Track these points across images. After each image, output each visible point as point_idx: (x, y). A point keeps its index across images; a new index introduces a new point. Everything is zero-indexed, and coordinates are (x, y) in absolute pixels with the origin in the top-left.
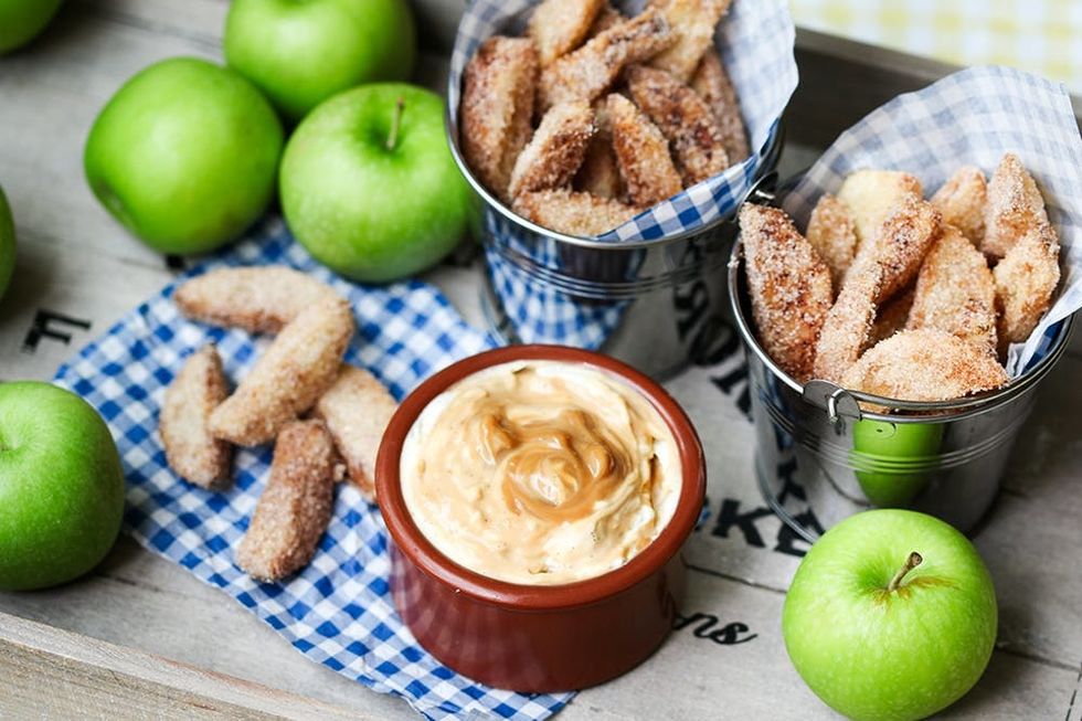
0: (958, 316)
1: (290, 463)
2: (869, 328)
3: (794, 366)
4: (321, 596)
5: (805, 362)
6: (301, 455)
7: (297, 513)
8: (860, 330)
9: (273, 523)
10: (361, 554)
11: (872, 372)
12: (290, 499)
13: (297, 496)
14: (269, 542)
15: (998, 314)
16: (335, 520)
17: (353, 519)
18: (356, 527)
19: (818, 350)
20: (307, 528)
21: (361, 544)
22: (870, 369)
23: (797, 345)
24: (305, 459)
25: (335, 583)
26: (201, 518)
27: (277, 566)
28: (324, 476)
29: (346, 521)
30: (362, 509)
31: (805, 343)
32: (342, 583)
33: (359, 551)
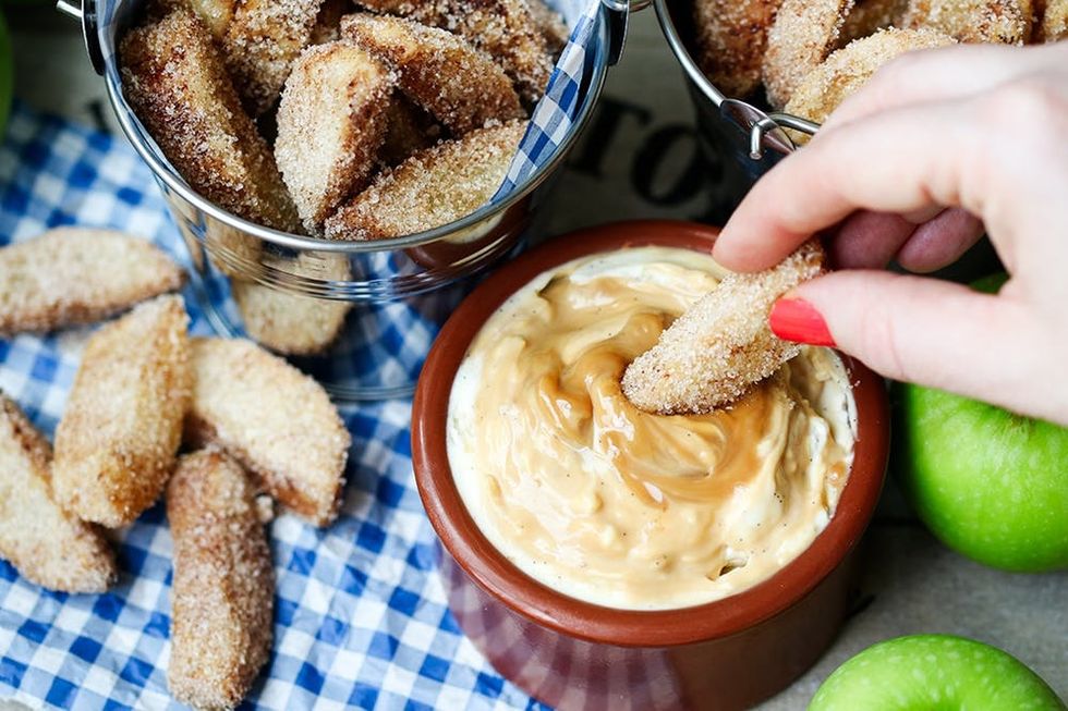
0: (974, 16)
1: (198, 525)
2: (843, 21)
3: (735, 56)
4: (312, 695)
5: (752, 53)
6: (207, 509)
7: (231, 596)
8: (829, 21)
9: (205, 626)
10: (336, 606)
11: (839, 84)
12: (216, 581)
13: (223, 573)
14: (209, 655)
15: (1035, 19)
16: (281, 572)
17: (305, 561)
18: (313, 572)
19: (770, 41)
20: (252, 612)
21: (331, 592)
22: (835, 80)
23: (742, 28)
24: (215, 515)
25: (321, 667)
26: (97, 639)
27: (231, 687)
28: (248, 525)
29: (296, 568)
30: (310, 542)
31: (754, 26)
32: (330, 662)
33: (331, 606)
